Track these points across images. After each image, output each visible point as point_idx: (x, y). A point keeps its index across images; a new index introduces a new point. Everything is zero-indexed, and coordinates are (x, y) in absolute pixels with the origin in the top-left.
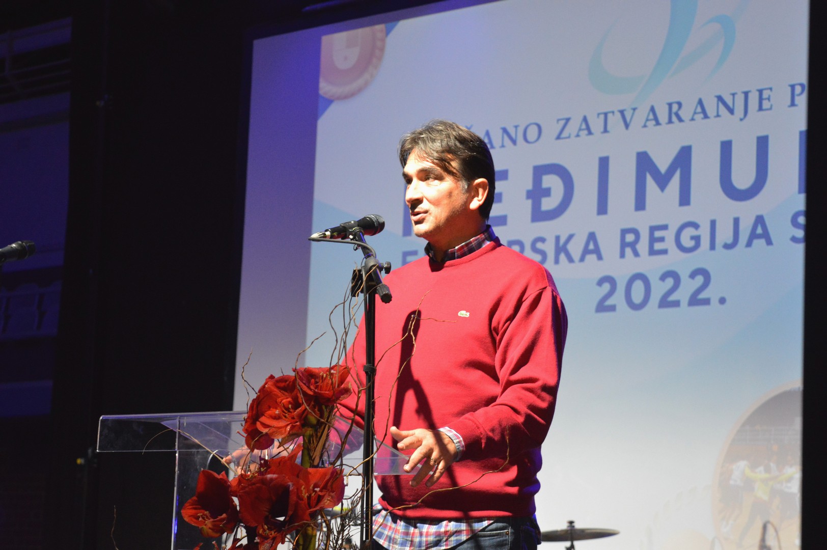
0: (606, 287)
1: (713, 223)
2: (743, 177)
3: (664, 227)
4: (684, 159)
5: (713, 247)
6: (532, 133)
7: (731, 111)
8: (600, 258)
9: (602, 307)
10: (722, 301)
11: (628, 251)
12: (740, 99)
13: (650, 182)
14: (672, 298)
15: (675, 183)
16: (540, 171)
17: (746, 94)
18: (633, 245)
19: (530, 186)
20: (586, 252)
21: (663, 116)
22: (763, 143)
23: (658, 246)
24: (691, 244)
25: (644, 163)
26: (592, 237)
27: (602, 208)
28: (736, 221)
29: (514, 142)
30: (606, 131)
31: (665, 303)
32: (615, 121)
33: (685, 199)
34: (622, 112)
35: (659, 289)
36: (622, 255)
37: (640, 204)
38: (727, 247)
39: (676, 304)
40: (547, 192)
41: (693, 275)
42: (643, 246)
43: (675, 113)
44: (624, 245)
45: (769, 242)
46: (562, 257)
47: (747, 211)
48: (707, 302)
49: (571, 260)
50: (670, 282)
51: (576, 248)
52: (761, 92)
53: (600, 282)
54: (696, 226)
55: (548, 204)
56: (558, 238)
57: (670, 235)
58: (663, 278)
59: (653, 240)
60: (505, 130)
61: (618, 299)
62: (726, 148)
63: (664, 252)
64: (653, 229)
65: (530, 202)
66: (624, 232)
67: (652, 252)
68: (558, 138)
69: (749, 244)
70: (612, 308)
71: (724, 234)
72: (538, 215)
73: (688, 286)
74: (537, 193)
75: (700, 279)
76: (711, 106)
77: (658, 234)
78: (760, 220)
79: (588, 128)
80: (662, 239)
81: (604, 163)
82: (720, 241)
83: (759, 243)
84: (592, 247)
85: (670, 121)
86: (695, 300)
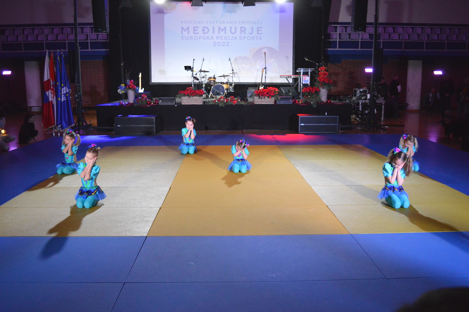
0: (214, 43)
1: (229, 37)
2: (233, 31)
3: (223, 36)
4: (225, 28)
5: (229, 39)
6: (202, 22)
7: (232, 23)
8: (213, 39)
9: (214, 45)
10: (231, 46)
11: (218, 39)
12: (233, 22)
13: (221, 31)
14: (224, 45)
15: (224, 31)
16: (204, 27)
17: (233, 21)
18: (218, 38)
19: (202, 29)
20: (211, 39)
21: (222, 22)
22: (236, 28)
23: (222, 39)
24: (226, 39)
25: (219, 28)
26: (212, 37)
27: (214, 33)
28: (232, 37)
29: (200, 23)
30: (214, 23)
31: (223, 45)
32: (215, 22)
33: (225, 33)
34: (216, 21)
35: (222, 44)
36: (217, 39)
37: (219, 33)
38: (231, 39)
39: (225, 46)
40: (205, 30)
41: (227, 42)
42: (220, 38)
43: (224, 22)
44: (217, 38)
45: (237, 39)
46: (208, 39)
47: (234, 35)
48: (229, 46)
49: (209, 39)
50: (223, 43)
51: (210, 38)
52: (235, 21)
53: (214, 42)
54: (227, 37)
55: (205, 32)
56: (207, 36)
57: (223, 37)
58: (223, 42)
59: (221, 38)
60: (198, 21)
61: (216, 45)
62: (231, 28)
63: (223, 39)
64: (221, 36)
65: (202, 31)
66: (217, 36)
67: (221, 39)
68: (207, 23)
69: (234, 39)
70: (216, 46)
71: (231, 38)
72: (204, 33)
73: (226, 44)
74: (203, 30)
75: (228, 43)
76: (229, 22)
77: (222, 37)
78: (235, 37)
79: (211, 22)
80: (222, 38)
81: (214, 27)
82: (230, 39)
83: (235, 39)
84: (212, 38)
85: (223, 23)
86: (227, 45)
